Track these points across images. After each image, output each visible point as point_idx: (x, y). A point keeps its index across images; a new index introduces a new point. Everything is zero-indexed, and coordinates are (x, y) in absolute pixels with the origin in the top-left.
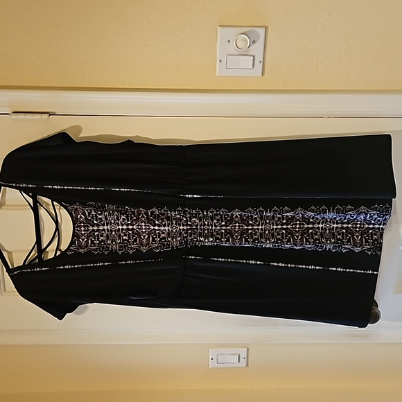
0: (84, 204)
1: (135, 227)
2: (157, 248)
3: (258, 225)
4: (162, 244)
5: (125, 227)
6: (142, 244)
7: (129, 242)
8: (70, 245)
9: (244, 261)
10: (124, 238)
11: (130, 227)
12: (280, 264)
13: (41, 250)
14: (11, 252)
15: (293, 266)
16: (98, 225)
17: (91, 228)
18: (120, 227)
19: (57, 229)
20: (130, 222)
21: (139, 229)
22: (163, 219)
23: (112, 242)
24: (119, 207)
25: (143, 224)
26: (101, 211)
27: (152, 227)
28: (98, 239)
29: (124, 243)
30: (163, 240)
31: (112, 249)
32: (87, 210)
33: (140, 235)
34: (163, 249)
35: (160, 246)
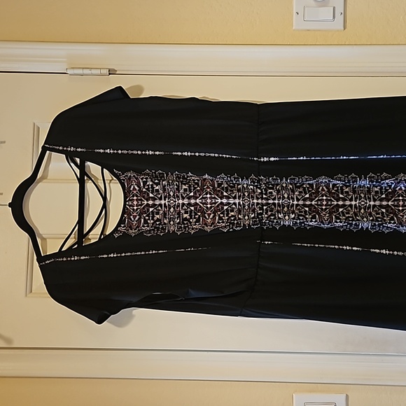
0: (139, 172)
1: (198, 201)
2: (225, 227)
3: (351, 200)
4: (230, 223)
5: (186, 201)
6: (206, 224)
7: (191, 223)
8: (119, 225)
9: (336, 247)
10: (185, 216)
11: (193, 201)
12: (384, 251)
13: (82, 235)
14: (45, 239)
15: (400, 253)
16: (154, 199)
17: (146, 202)
18: (181, 201)
19: (104, 206)
20: (192, 194)
21: (203, 204)
22: (232, 191)
23: (170, 222)
24: (180, 178)
25: (208, 196)
26: (158, 180)
27: (219, 201)
28: (153, 217)
29: (184, 224)
30: (232, 218)
31: (169, 231)
32: (142, 179)
33: (203, 213)
34: (232, 228)
35: (229, 225)
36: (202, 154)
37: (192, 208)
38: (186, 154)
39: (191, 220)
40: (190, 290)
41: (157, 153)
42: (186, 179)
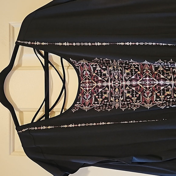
0: (90, 60)
1: (138, 83)
2: (162, 104)
4: (167, 101)
5: (128, 83)
6: (145, 102)
7: (132, 100)
8: (75, 103)
10: (128, 95)
11: (134, 83)
13: (48, 110)
14: (22, 112)
16: (102, 82)
17: (95, 84)
18: (124, 83)
19: (64, 87)
20: (133, 77)
22: (168, 74)
23: (115, 100)
24: (122, 64)
25: (148, 78)
26: (105, 66)
27: (157, 82)
28: (102, 96)
29: (127, 101)
30: (168, 97)
31: (114, 107)
32: (92, 65)
33: (143, 92)
34: (169, 106)
35: (166, 103)
36: (142, 44)
37: (134, 89)
38: (128, 44)
39: (133, 98)
40: (134, 157)
41: (104, 44)
42: (128, 64)
